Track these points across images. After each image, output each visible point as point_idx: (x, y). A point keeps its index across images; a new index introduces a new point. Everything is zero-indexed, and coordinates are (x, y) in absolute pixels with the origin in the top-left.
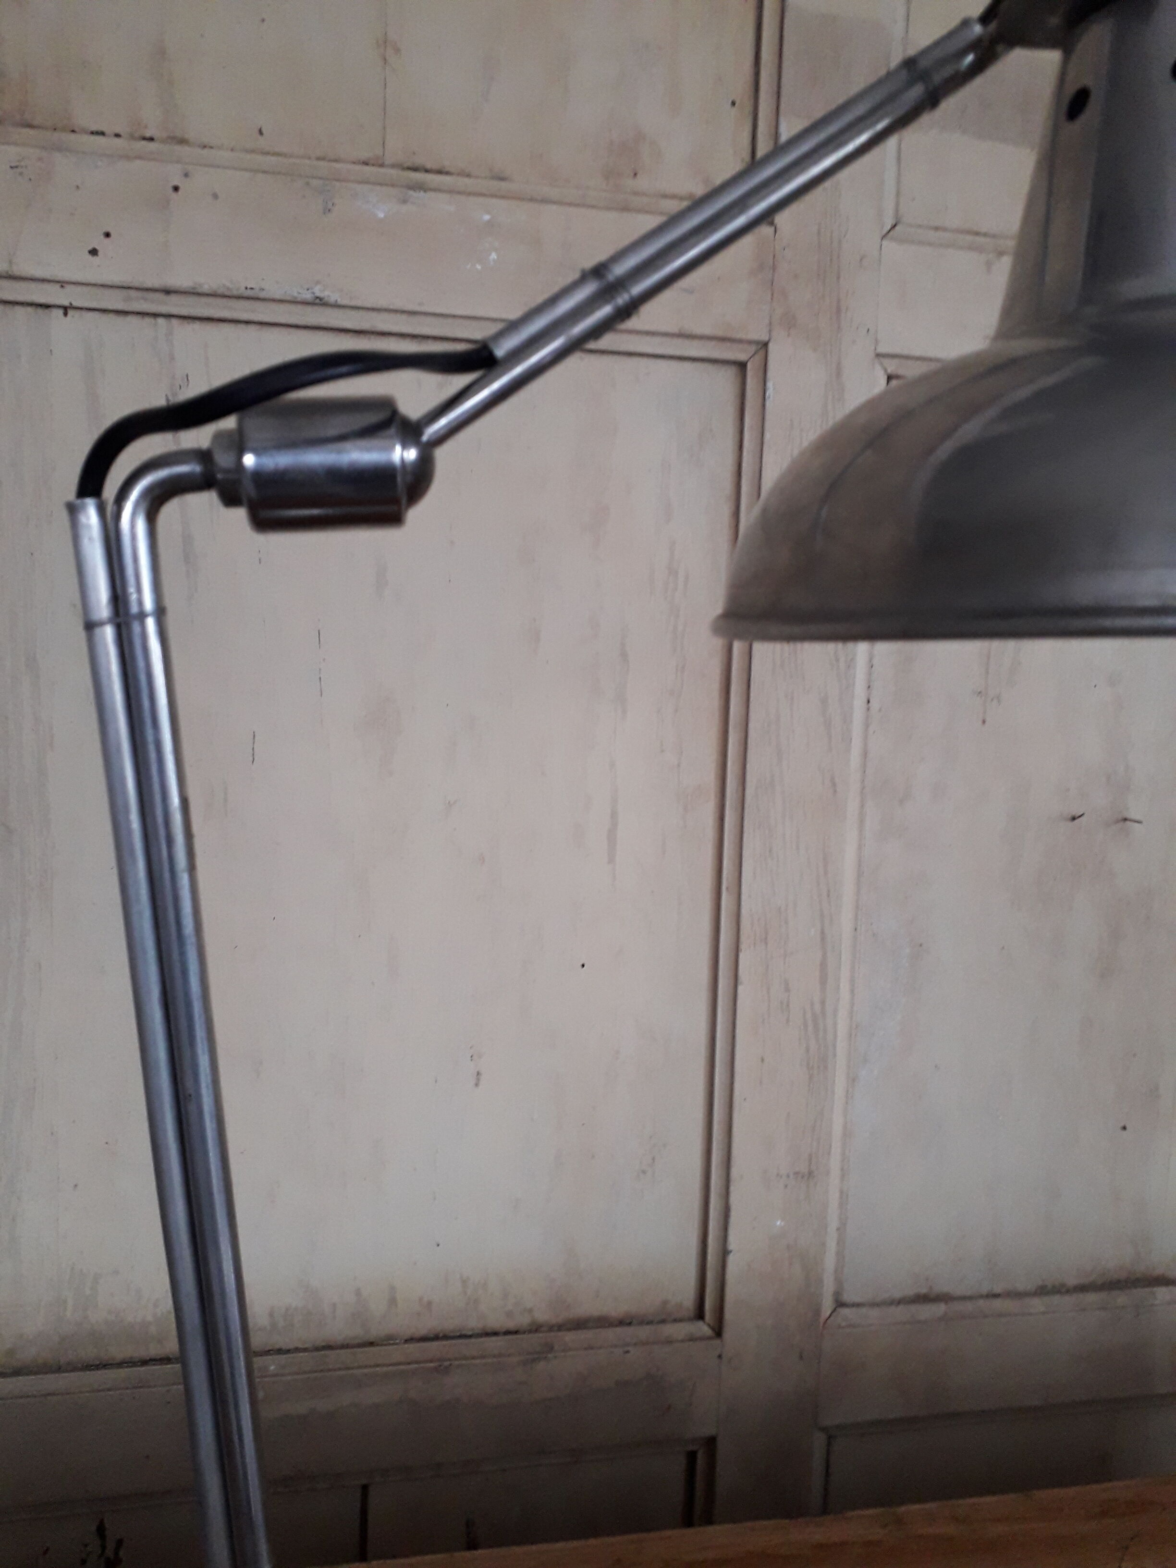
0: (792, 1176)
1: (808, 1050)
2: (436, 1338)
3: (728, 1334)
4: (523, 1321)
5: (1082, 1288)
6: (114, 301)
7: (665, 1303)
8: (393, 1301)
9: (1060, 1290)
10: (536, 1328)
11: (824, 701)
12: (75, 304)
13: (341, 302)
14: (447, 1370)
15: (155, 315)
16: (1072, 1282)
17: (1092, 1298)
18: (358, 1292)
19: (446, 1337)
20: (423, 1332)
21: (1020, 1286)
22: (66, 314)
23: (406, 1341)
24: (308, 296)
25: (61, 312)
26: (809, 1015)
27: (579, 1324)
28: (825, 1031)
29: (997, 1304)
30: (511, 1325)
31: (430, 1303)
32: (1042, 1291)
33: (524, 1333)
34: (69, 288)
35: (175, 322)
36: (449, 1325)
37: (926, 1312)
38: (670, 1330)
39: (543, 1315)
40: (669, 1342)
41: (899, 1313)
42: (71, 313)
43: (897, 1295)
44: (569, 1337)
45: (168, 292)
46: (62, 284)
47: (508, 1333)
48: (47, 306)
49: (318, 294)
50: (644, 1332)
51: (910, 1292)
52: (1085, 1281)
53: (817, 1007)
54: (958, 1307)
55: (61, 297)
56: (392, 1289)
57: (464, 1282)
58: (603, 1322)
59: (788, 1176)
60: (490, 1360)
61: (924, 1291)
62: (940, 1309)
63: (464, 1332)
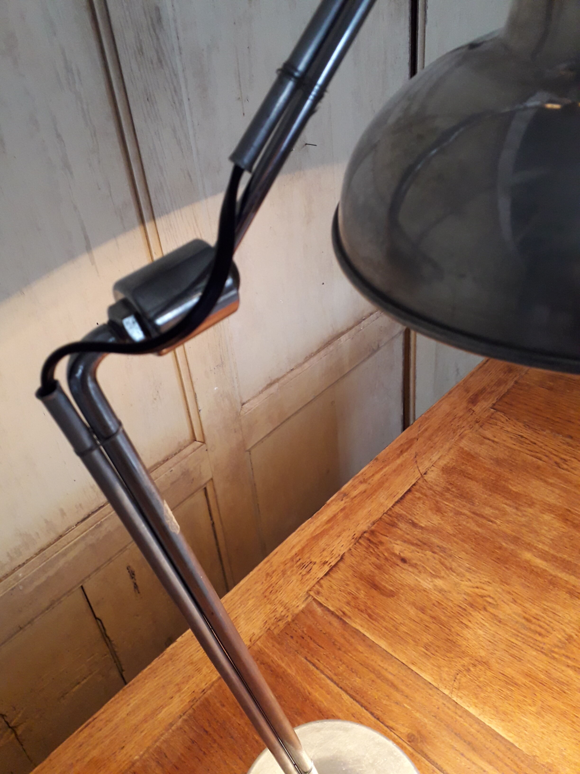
2: (89, 516)
3: (208, 441)
7: (179, 443)
14: (100, 525)
18: (46, 521)
20: (82, 518)
23: (76, 525)
31: (80, 505)
32: (307, 359)
37: (273, 389)
38: (184, 452)
40: (186, 457)
41: (264, 395)
43: (260, 389)
50: (174, 459)
51: (265, 385)
54: (282, 381)
56: (61, 510)
58: (157, 466)
59: (215, 369)
61: (269, 382)
62: (276, 386)
63: (100, 506)
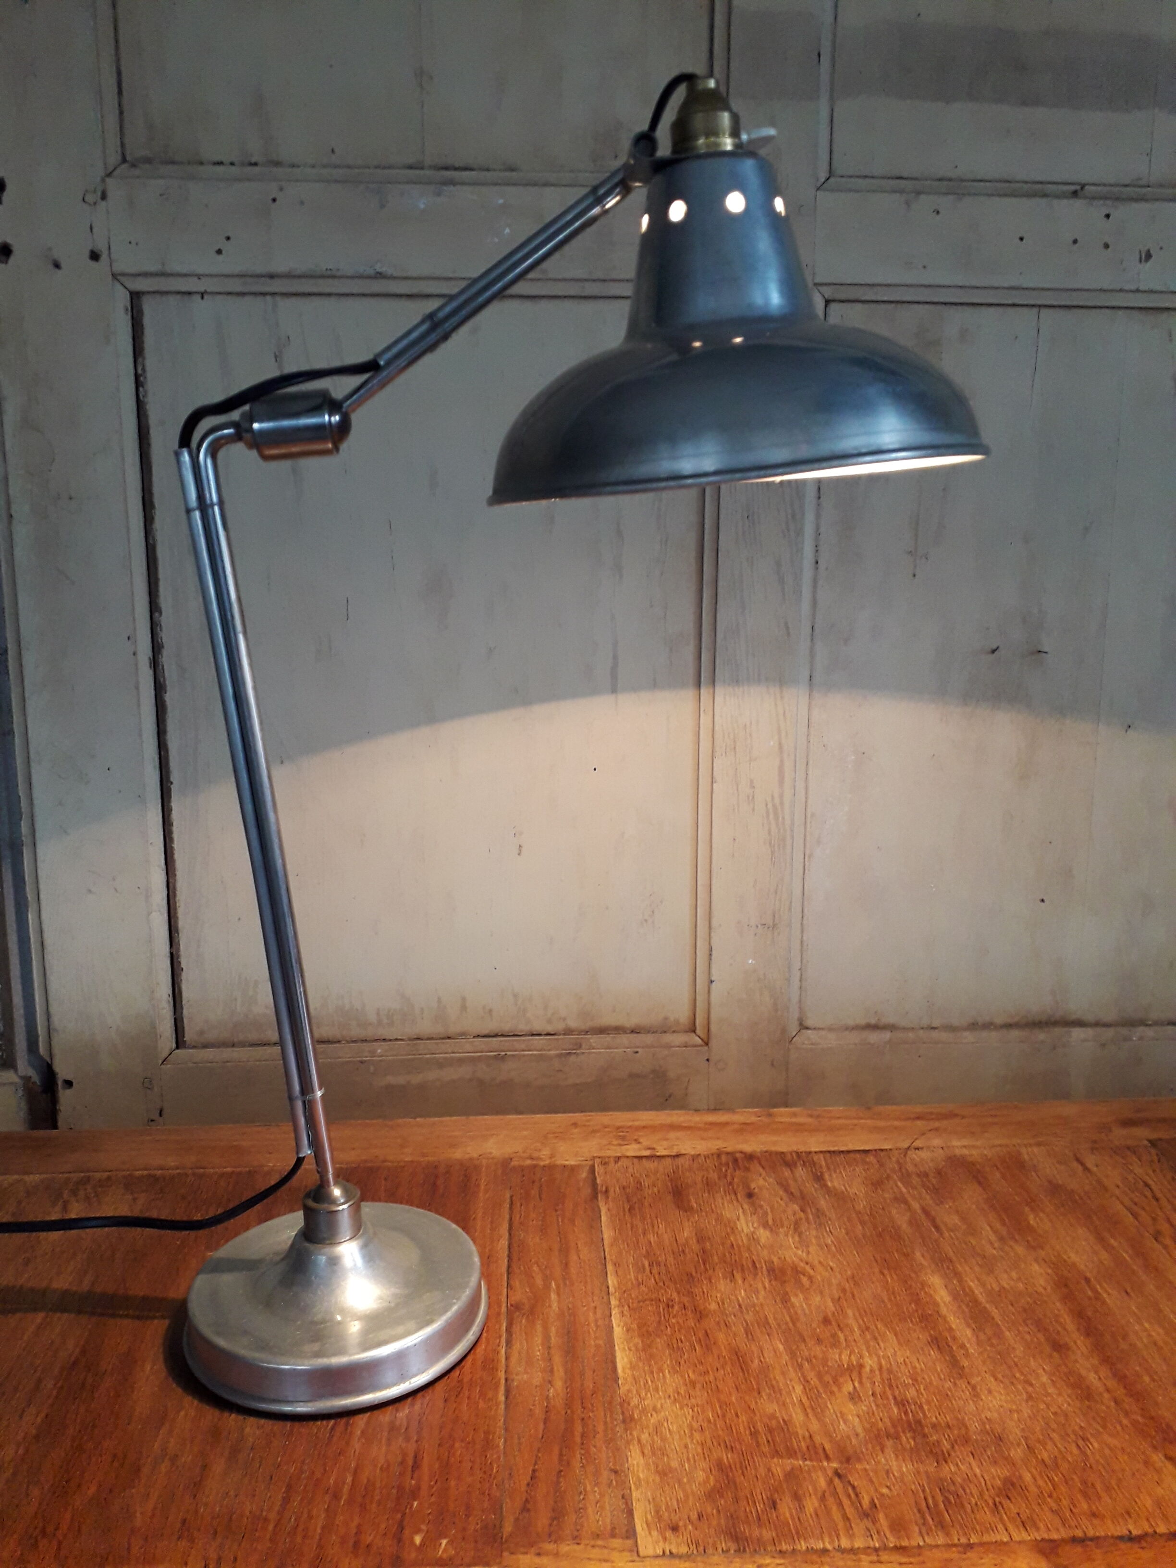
0: (759, 926)
1: (769, 833)
2: (496, 1036)
3: (714, 1043)
4: (560, 1026)
5: (1009, 1026)
6: (236, 286)
7: (666, 1018)
8: (464, 1008)
9: (988, 1026)
10: (568, 1032)
11: (778, 564)
12: (208, 290)
13: (395, 274)
14: (503, 1058)
15: (264, 294)
16: (999, 1021)
17: (1015, 1033)
18: (439, 1001)
19: (502, 1035)
20: (486, 1032)
21: (956, 1022)
22: (202, 298)
23: (474, 1037)
24: (370, 272)
25: (199, 297)
26: (770, 805)
27: (602, 1031)
28: (783, 818)
29: (935, 1034)
30: (550, 1029)
31: (490, 1011)
32: (973, 1026)
33: (560, 1035)
34: (203, 279)
35: (278, 298)
36: (506, 1027)
37: (874, 1037)
38: (668, 1038)
39: (573, 1024)
40: (668, 1046)
41: (854, 1038)
42: (206, 297)
43: (851, 1022)
44: (594, 1040)
45: (272, 276)
46: (199, 277)
47: (548, 1034)
48: (190, 293)
49: (379, 270)
50: (649, 1039)
51: (863, 1022)
52: (1010, 1021)
53: (777, 801)
54: (902, 1035)
55: (201, 286)
56: (464, 999)
57: (515, 996)
58: (618, 1030)
59: (757, 926)
60: (535, 1053)
61: (873, 1021)
62: (887, 1035)
63: (516, 1033)
